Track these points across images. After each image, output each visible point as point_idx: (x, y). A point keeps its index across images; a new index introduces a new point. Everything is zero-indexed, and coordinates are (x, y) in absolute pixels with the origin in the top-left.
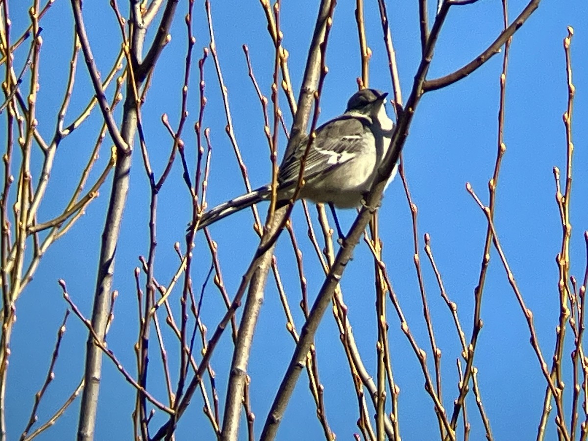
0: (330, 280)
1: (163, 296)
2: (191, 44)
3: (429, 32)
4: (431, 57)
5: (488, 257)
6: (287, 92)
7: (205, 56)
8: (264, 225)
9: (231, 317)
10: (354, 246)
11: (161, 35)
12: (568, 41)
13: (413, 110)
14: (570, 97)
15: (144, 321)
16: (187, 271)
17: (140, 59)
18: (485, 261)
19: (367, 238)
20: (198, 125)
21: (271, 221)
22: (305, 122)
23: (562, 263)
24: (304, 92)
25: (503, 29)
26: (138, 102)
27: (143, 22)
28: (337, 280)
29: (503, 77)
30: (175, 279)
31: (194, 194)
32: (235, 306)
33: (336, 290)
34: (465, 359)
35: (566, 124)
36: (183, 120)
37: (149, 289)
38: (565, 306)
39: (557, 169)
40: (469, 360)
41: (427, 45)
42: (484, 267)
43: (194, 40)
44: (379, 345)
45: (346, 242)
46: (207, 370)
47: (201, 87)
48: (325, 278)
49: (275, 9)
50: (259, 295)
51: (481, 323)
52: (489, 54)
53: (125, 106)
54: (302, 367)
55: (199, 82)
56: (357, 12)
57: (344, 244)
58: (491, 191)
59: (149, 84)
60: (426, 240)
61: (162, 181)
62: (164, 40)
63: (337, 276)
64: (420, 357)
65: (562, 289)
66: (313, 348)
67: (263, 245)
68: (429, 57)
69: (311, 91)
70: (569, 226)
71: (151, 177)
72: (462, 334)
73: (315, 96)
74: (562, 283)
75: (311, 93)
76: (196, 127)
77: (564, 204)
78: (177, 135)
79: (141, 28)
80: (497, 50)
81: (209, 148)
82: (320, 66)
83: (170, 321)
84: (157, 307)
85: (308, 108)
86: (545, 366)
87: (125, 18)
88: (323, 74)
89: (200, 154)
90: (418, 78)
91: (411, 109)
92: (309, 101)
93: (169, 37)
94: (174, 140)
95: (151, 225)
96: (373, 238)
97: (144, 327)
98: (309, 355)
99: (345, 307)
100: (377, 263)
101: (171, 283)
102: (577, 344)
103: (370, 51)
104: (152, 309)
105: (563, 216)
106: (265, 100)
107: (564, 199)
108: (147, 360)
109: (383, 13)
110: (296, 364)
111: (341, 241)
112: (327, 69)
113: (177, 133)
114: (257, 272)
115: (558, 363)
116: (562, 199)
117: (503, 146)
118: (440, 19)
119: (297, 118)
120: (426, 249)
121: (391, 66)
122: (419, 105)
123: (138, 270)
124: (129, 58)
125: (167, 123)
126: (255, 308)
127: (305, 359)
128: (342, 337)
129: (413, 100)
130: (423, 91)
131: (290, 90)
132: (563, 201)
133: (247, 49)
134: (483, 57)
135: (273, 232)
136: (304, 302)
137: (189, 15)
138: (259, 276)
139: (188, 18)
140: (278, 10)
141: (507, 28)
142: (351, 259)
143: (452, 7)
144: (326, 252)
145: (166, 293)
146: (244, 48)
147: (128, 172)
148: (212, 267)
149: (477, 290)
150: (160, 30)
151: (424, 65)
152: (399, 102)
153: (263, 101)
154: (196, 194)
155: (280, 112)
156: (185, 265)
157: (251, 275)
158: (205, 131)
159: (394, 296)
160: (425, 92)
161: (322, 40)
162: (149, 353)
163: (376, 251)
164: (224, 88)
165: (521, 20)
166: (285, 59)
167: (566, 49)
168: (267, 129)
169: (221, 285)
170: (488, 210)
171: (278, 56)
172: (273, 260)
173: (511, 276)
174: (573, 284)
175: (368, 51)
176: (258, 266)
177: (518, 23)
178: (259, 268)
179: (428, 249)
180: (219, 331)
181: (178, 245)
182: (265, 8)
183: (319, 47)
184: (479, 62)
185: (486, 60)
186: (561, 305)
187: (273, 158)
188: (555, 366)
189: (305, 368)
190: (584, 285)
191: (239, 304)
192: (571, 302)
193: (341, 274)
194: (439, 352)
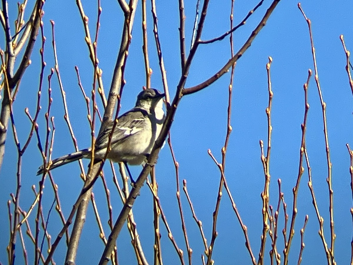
0: (126, 208)
1: (25, 217)
2: (43, 66)
3: (186, 60)
4: (187, 75)
5: (221, 193)
6: (101, 95)
7: (52, 73)
8: (86, 175)
9: (66, 230)
10: (140, 187)
11: (25, 60)
12: (269, 65)
13: (176, 106)
14: (270, 99)
15: (13, 232)
16: (39, 202)
17: (12, 75)
18: (219, 196)
19: (148, 182)
20: (47, 114)
21: (91, 173)
22: (111, 113)
23: (265, 197)
24: (111, 95)
25: (231, 58)
26: (11, 101)
27: (14, 53)
28: (130, 208)
29: (231, 86)
30: (32, 207)
31: (44, 156)
32: (68, 223)
33: (130, 214)
34: (207, 255)
35: (268, 114)
36: (38, 112)
37: (16, 214)
38: (266, 223)
39: (262, 142)
40: (209, 256)
41: (185, 68)
42: (219, 199)
43: (45, 63)
44: (155, 246)
45: (135, 185)
46: (50, 262)
47: (49, 92)
48: (123, 206)
49: (94, 45)
50: (83, 217)
51: (217, 233)
52: (221, 73)
53: (3, 103)
54: (108, 260)
55: (48, 89)
56: (144, 48)
57: (135, 186)
58: (223, 154)
59: (18, 89)
60: (184, 184)
61: (25, 148)
62: (27, 63)
63: (130, 205)
64: (179, 253)
65: (264, 213)
66: (116, 248)
67: (86, 187)
68: (186, 74)
69: (115, 94)
70: (269, 175)
71: (18, 145)
72: (205, 240)
73: (118, 97)
74: (264, 209)
75: (115, 96)
76: (46, 116)
77: (266, 163)
78: (35, 121)
79: (13, 56)
80: (227, 70)
81: (54, 129)
82: (121, 79)
83: (28, 232)
84: (21, 224)
85: (114, 105)
86: (254, 259)
87: (3, 50)
88: (123, 84)
89: (48, 132)
90: (179, 88)
91: (175, 106)
92: (114, 100)
93: (30, 62)
94: (32, 124)
95: (18, 175)
96: (152, 183)
97: (13, 236)
98: (113, 253)
99: (135, 224)
100: (155, 197)
101: (30, 210)
102: (273, 246)
103: (151, 71)
104: (18, 225)
105: (266, 169)
106: (88, 99)
107: (266, 159)
108: (14, 257)
109: (159, 48)
110: (105, 258)
111: (133, 184)
112: (125, 81)
113: (34, 119)
114: (82, 203)
115: (262, 257)
116: (265, 159)
117: (231, 128)
118: (193, 52)
119: (107, 110)
120: (184, 189)
121: (163, 80)
122: (180, 103)
123: (10, 202)
124: (6, 74)
125: (28, 113)
126: (81, 224)
127: (111, 255)
128: (133, 241)
129: (176, 100)
130: (182, 95)
131: (103, 93)
132: (266, 161)
133: (77, 68)
134: (218, 75)
135: (92, 179)
136: (110, 220)
137: (42, 49)
138: (83, 205)
139: (42, 51)
140: (96, 46)
141: (233, 56)
142: (139, 195)
143: (200, 45)
144: (124, 190)
145: (26, 216)
146: (76, 68)
147: (4, 143)
148: (55, 200)
149: (215, 214)
150: (24, 58)
151: (183, 79)
152: (168, 101)
153: (87, 100)
154: (46, 155)
155: (96, 107)
156: (38, 199)
157: (78, 205)
158: (51, 119)
159: (164, 217)
160: (183, 95)
161: (122, 64)
162: (16, 252)
163: (153, 190)
164: (64, 92)
165: (241, 53)
166: (100, 75)
167: (268, 70)
168: (90, 117)
169: (60, 210)
170: (221, 165)
171: (96, 73)
172: (92, 196)
173: (234, 205)
174: (271, 210)
175: (150, 70)
176: (82, 199)
177: (239, 54)
178: (83, 200)
179: (186, 189)
180: (59, 239)
181: (34, 186)
182: (88, 44)
183: (120, 68)
184: (216, 78)
185: (220, 76)
186: (264, 223)
187: (92, 134)
188: (260, 259)
189: (110, 261)
190: (278, 211)
191: (71, 223)
192: (270, 221)
193: (132, 204)
194: (191, 250)
